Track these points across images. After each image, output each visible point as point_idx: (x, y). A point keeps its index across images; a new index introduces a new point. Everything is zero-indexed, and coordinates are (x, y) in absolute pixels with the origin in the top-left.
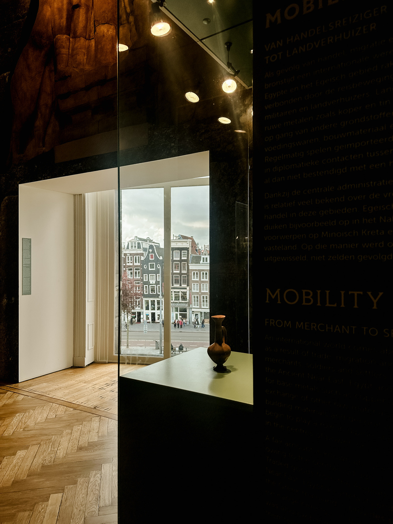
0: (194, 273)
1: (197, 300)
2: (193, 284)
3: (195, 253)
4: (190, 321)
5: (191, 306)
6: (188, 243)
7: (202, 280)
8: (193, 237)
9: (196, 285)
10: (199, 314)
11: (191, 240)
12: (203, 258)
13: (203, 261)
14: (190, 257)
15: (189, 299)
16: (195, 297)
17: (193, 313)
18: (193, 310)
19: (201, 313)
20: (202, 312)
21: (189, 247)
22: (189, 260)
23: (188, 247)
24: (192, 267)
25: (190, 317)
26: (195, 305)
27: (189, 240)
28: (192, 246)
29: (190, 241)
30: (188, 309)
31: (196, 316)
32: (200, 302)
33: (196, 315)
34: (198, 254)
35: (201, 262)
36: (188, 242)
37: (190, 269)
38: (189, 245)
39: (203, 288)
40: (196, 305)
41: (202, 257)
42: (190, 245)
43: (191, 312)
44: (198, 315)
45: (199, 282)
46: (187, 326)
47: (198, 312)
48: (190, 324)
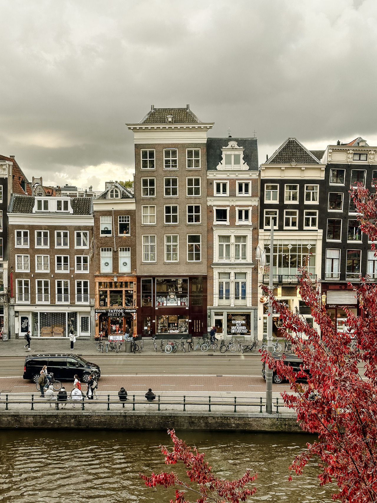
0: (19, 234)
1: (26, 290)
2: (16, 255)
3: (20, 192)
4: (9, 332)
5: (12, 301)
6: (4, 169)
7: (37, 247)
8: (15, 159)
9: (23, 257)
10: (30, 317)
11: (11, 163)
12: (39, 202)
13: (39, 207)
14: (11, 199)
15: (7, 287)
16: (20, 283)
17: (17, 314)
18: (17, 308)
19: (35, 315)
20: (37, 313)
21: (7, 176)
22: (8, 204)
23: (5, 177)
24: (14, 219)
25: (11, 324)
26: (20, 299)
27: (7, 162)
28: (13, 176)
29: (9, 165)
30: (7, 308)
31: (22, 321)
32: (33, 293)
33: (24, 319)
34: (27, 193)
35: (35, 209)
36: (4, 167)
37: (10, 223)
38: (7, 173)
39: (40, 264)
40: (24, 299)
41: (37, 198)
42: (9, 172)
43: (12, 313)
44: (27, 319)
45: (31, 251)
46: (4, 343)
47: (29, 312)
48: (9, 338)
